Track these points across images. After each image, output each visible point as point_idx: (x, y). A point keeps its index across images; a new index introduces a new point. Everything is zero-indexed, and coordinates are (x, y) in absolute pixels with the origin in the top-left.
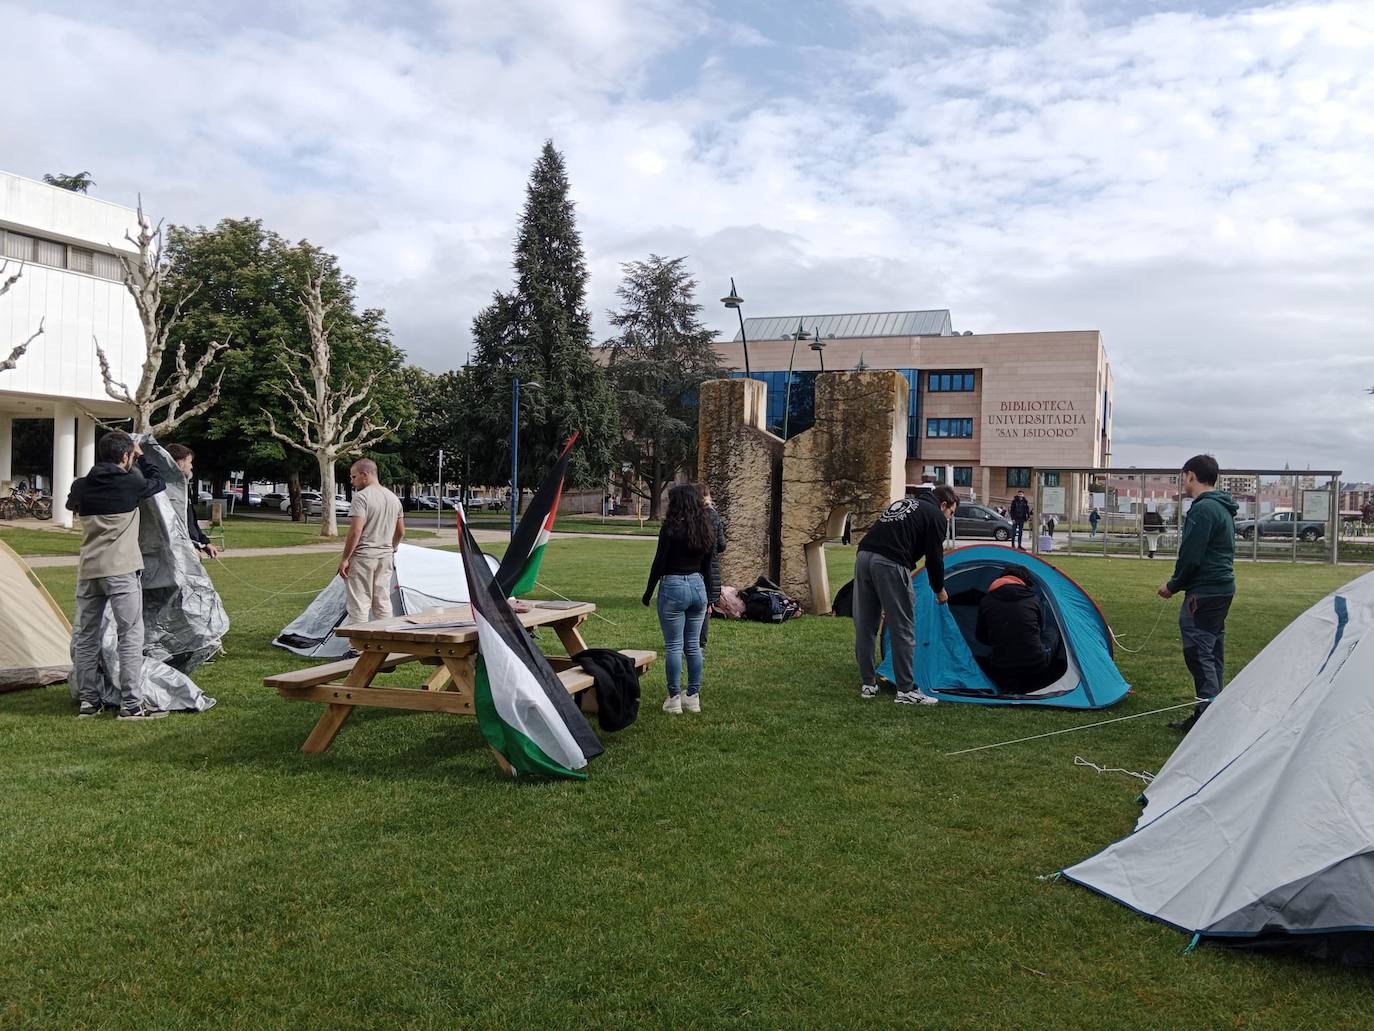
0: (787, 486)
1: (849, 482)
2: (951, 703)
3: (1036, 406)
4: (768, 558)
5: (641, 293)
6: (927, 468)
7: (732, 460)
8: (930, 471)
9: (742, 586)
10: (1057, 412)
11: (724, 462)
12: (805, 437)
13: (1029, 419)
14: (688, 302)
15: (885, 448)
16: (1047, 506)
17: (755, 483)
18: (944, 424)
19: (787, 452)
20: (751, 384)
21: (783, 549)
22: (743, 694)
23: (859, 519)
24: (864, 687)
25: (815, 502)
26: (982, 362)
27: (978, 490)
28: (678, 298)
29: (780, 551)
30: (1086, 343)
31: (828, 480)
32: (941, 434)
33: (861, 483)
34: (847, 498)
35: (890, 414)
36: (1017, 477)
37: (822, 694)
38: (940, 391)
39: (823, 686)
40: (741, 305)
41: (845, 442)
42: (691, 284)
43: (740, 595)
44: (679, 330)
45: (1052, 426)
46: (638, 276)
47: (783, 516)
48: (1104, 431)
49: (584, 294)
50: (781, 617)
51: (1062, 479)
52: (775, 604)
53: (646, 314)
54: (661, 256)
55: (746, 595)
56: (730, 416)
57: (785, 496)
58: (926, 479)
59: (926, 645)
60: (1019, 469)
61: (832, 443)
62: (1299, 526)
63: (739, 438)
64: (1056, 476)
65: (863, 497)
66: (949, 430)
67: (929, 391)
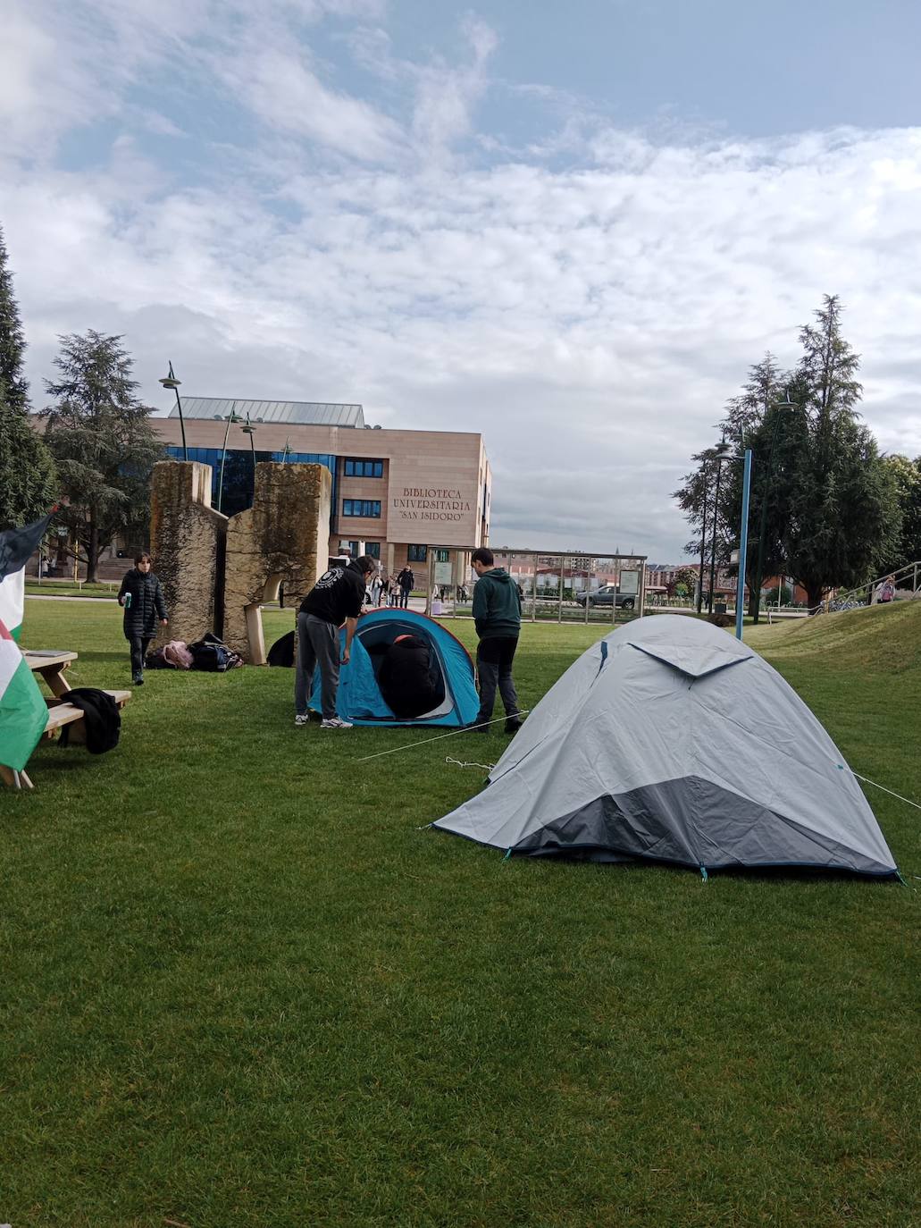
0: (230, 556)
1: (282, 554)
2: (363, 726)
3: (432, 493)
4: (212, 617)
5: (78, 365)
6: (343, 542)
7: (182, 532)
8: (345, 545)
9: (190, 641)
10: (448, 500)
11: (174, 534)
12: (246, 516)
13: (426, 504)
14: (125, 377)
15: (312, 528)
16: (438, 578)
17: (202, 553)
18: (357, 505)
19: (230, 527)
20: (198, 467)
21: (226, 610)
22: (201, 725)
23: (290, 585)
24: (298, 716)
25: (253, 571)
26: (388, 453)
27: (385, 563)
28: (115, 374)
29: (224, 612)
30: (469, 444)
31: (265, 552)
32: (355, 513)
33: (293, 556)
34: (281, 568)
35: (316, 500)
36: (417, 553)
37: (263, 723)
38: (354, 475)
39: (264, 717)
40: (178, 386)
41: (279, 522)
42: (129, 362)
43: (189, 648)
44: (116, 404)
45: (444, 511)
46: (75, 349)
47: (226, 582)
48: (483, 517)
49: (22, 363)
50: (225, 666)
51: (451, 555)
52: (220, 656)
53: (83, 387)
54: (96, 330)
55: (194, 649)
56: (180, 493)
57: (228, 565)
58: (341, 552)
59: (345, 684)
60: (418, 546)
61: (269, 521)
62: (617, 597)
63: (188, 514)
64: (447, 553)
65: (294, 567)
66: (361, 510)
67: (345, 475)
